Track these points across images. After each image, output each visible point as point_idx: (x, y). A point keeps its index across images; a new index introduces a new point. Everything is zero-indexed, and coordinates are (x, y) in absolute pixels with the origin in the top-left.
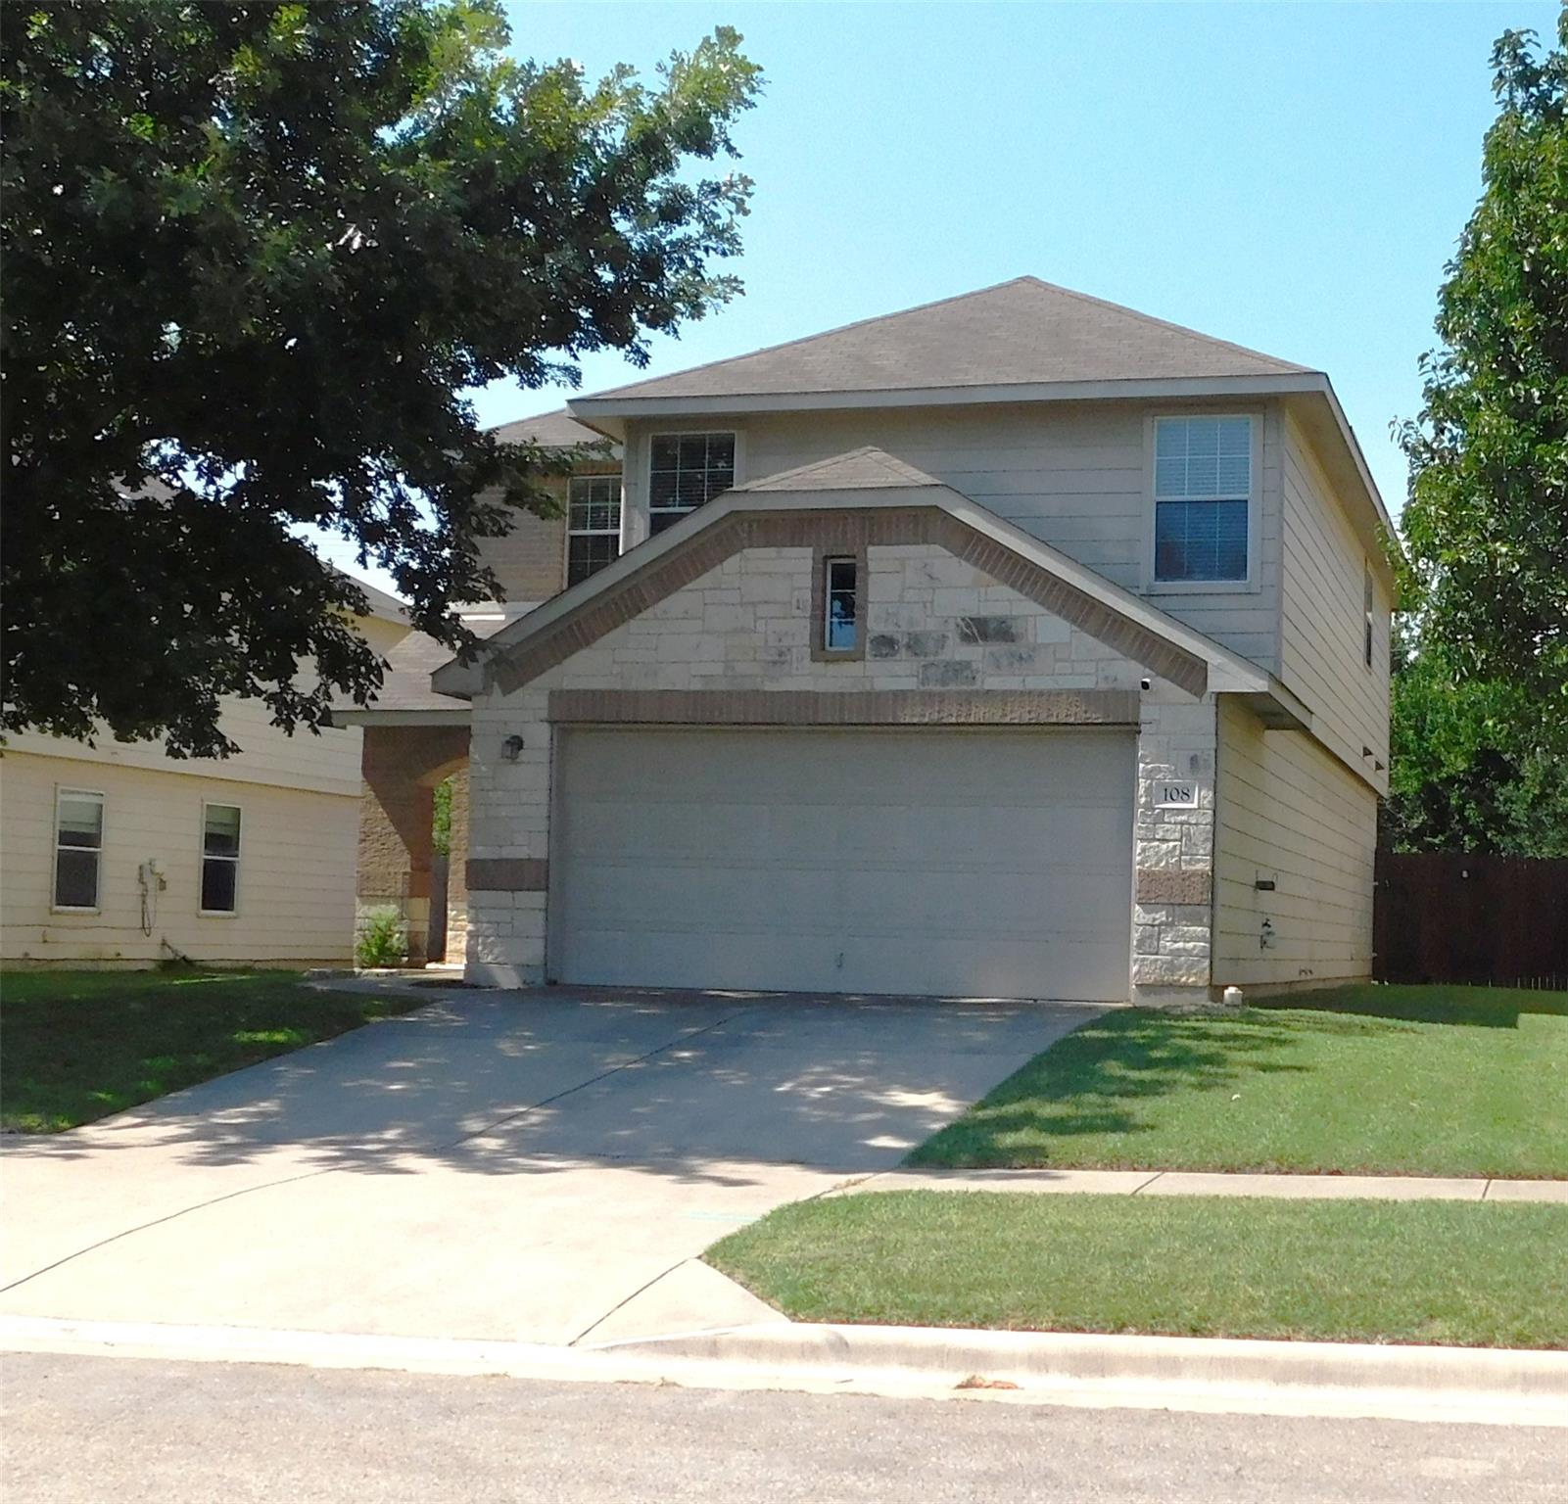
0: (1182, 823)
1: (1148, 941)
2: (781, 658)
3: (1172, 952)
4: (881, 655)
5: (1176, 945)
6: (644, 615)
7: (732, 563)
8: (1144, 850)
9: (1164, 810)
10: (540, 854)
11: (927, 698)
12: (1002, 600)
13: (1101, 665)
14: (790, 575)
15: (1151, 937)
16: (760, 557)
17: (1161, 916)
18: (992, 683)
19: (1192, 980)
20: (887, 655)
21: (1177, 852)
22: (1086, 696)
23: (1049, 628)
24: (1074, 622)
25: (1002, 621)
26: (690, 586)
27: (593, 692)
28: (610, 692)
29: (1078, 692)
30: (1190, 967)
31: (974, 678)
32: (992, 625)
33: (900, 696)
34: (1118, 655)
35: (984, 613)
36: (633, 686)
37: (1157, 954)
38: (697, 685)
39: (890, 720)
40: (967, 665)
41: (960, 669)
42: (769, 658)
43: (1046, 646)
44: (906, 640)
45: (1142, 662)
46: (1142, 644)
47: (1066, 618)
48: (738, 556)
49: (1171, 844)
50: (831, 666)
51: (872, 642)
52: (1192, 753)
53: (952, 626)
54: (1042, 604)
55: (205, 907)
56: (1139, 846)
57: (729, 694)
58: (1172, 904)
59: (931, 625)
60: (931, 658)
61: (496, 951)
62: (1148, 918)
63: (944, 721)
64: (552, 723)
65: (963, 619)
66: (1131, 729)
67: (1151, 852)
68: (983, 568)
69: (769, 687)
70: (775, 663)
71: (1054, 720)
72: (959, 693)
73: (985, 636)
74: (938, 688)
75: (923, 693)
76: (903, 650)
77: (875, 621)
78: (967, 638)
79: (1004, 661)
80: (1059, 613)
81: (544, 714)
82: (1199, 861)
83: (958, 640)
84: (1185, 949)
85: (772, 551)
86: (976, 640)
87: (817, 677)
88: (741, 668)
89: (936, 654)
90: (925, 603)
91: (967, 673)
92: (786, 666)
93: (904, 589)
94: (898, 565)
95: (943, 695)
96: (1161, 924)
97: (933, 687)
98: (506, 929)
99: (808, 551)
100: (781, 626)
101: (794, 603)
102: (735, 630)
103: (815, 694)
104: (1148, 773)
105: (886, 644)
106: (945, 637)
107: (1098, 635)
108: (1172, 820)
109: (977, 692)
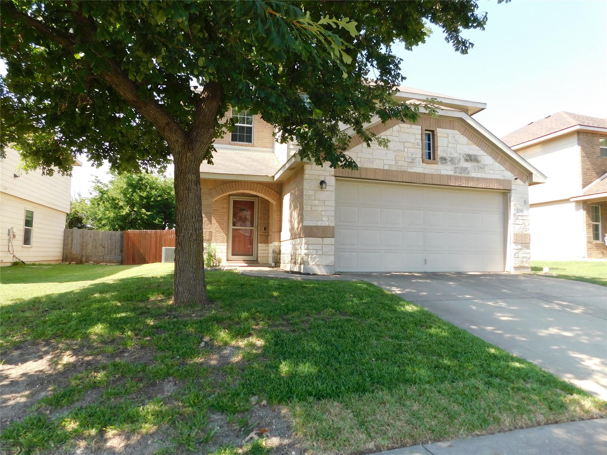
0: (523, 220)
3: (522, 257)
5: (523, 255)
7: (396, 128)
8: (514, 227)
9: (518, 215)
10: (332, 224)
11: (457, 178)
12: (475, 150)
13: (501, 172)
14: (414, 134)
15: (517, 253)
16: (405, 127)
17: (520, 247)
18: (473, 175)
19: (527, 265)
20: (444, 163)
22: (498, 181)
23: (487, 159)
24: (494, 158)
25: (475, 156)
29: (496, 180)
30: (527, 262)
31: (469, 173)
32: (473, 157)
33: (449, 177)
34: (504, 169)
35: (470, 153)
36: (365, 166)
38: (386, 168)
39: (446, 184)
40: (467, 168)
41: (465, 169)
42: (409, 161)
43: (487, 165)
44: (449, 159)
45: (511, 172)
46: (511, 167)
47: (492, 157)
48: (398, 125)
49: (520, 226)
50: (428, 165)
51: (440, 158)
52: (524, 199)
53: (462, 156)
54: (486, 152)
55: (25, 244)
57: (397, 171)
58: (522, 243)
59: (455, 155)
60: (457, 165)
61: (316, 260)
62: (516, 247)
63: (462, 185)
64: (336, 177)
65: (465, 154)
66: (509, 192)
67: (516, 228)
68: (469, 139)
69: (410, 170)
70: (411, 162)
71: (491, 187)
72: (465, 177)
73: (471, 160)
74: (460, 175)
75: (455, 176)
77: (440, 153)
78: (466, 160)
79: (477, 168)
80: (490, 155)
81: (334, 173)
82: (527, 231)
83: (464, 161)
84: (525, 256)
85: (409, 126)
86: (469, 161)
87: (424, 168)
88: (401, 163)
89: (458, 164)
90: (454, 148)
91: (467, 171)
92: (415, 164)
93: (449, 143)
94: (446, 135)
95: (461, 177)
96: (520, 249)
97: (457, 174)
98: (320, 252)
99: (420, 127)
100: (412, 150)
101: (416, 144)
102: (398, 150)
103: (424, 174)
104: (514, 206)
105: (444, 159)
106: (460, 159)
107: (500, 163)
108: (520, 218)
109: (470, 177)
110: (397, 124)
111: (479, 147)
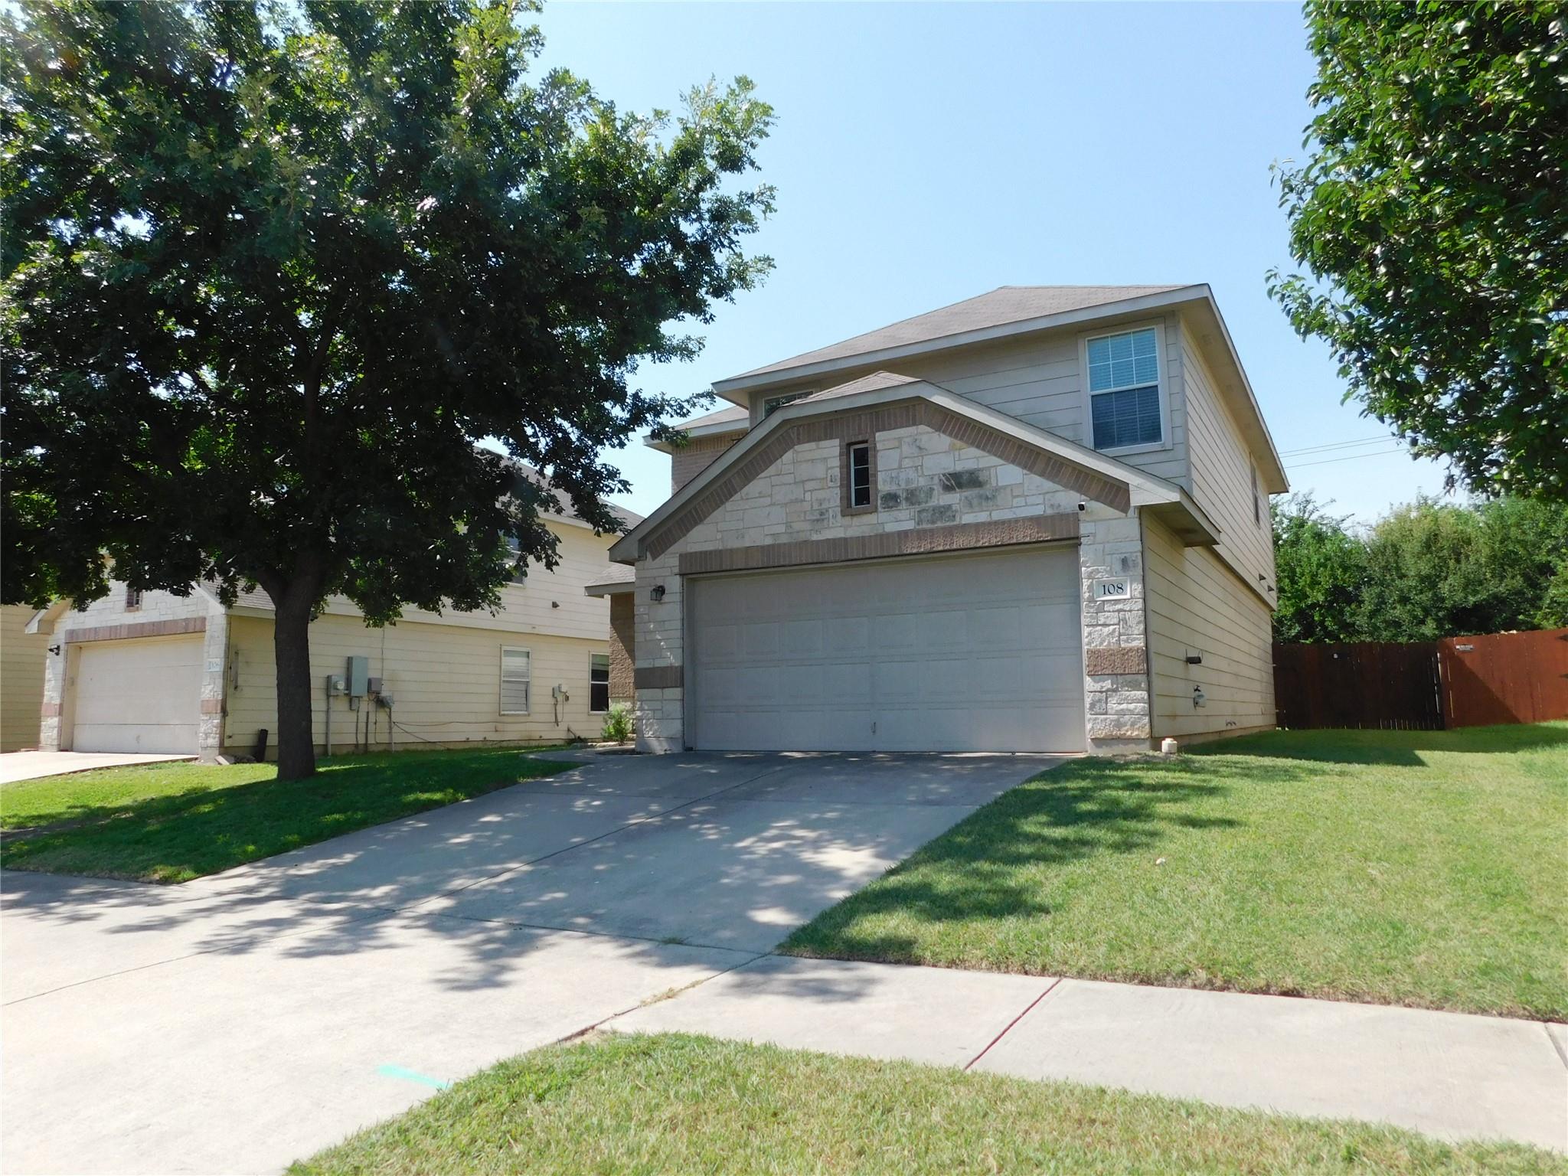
0: (1119, 611)
1: (1098, 705)
2: (822, 517)
3: (1117, 713)
4: (889, 508)
5: (1122, 707)
6: (737, 497)
7: (788, 456)
8: (1090, 634)
9: (1103, 602)
10: (678, 663)
11: (920, 534)
12: (971, 458)
13: (1047, 496)
14: (825, 459)
15: (1100, 701)
16: (805, 450)
17: (1107, 684)
18: (968, 518)
19: (1135, 733)
20: (892, 507)
21: (1117, 634)
22: (1036, 521)
23: (1007, 473)
24: (1025, 467)
25: (971, 473)
26: (762, 475)
27: (706, 552)
28: (715, 551)
29: (1031, 519)
30: (1133, 724)
31: (954, 517)
32: (965, 477)
33: (904, 535)
34: (1059, 487)
35: (959, 467)
36: (730, 546)
37: (1106, 714)
38: (768, 541)
39: (897, 552)
40: (949, 507)
41: (943, 511)
42: (815, 518)
43: (1005, 487)
44: (905, 495)
45: (1078, 491)
46: (1078, 477)
47: (1019, 465)
48: (792, 451)
49: (1112, 628)
50: (854, 518)
51: (881, 498)
52: (1123, 556)
53: (936, 480)
54: (1000, 457)
56: (1086, 631)
57: (790, 544)
58: (1116, 675)
59: (922, 482)
60: (923, 505)
61: (654, 728)
62: (1097, 687)
63: (935, 549)
64: (682, 575)
65: (944, 475)
66: (1072, 543)
67: (1096, 635)
68: (956, 437)
69: (815, 537)
70: (818, 520)
71: (1014, 541)
72: (944, 528)
73: (960, 486)
74: (929, 526)
75: (918, 532)
76: (904, 502)
77: (883, 483)
78: (948, 488)
79: (975, 502)
80: (1013, 462)
81: (676, 570)
82: (1135, 639)
83: (941, 490)
84: (1128, 710)
85: (813, 445)
86: (954, 489)
87: (846, 527)
88: (797, 526)
89: (927, 502)
90: (916, 467)
91: (949, 513)
92: (826, 522)
93: (902, 459)
94: (896, 444)
95: (931, 530)
96: (1108, 690)
97: (926, 526)
98: (659, 714)
99: (837, 442)
100: (821, 495)
101: (829, 476)
102: (792, 502)
103: (845, 539)
104: (1088, 577)
105: (892, 499)
106: (932, 490)
107: (1042, 475)
108: (1111, 609)
109: (957, 527)
110: (791, 448)
111: (983, 450)
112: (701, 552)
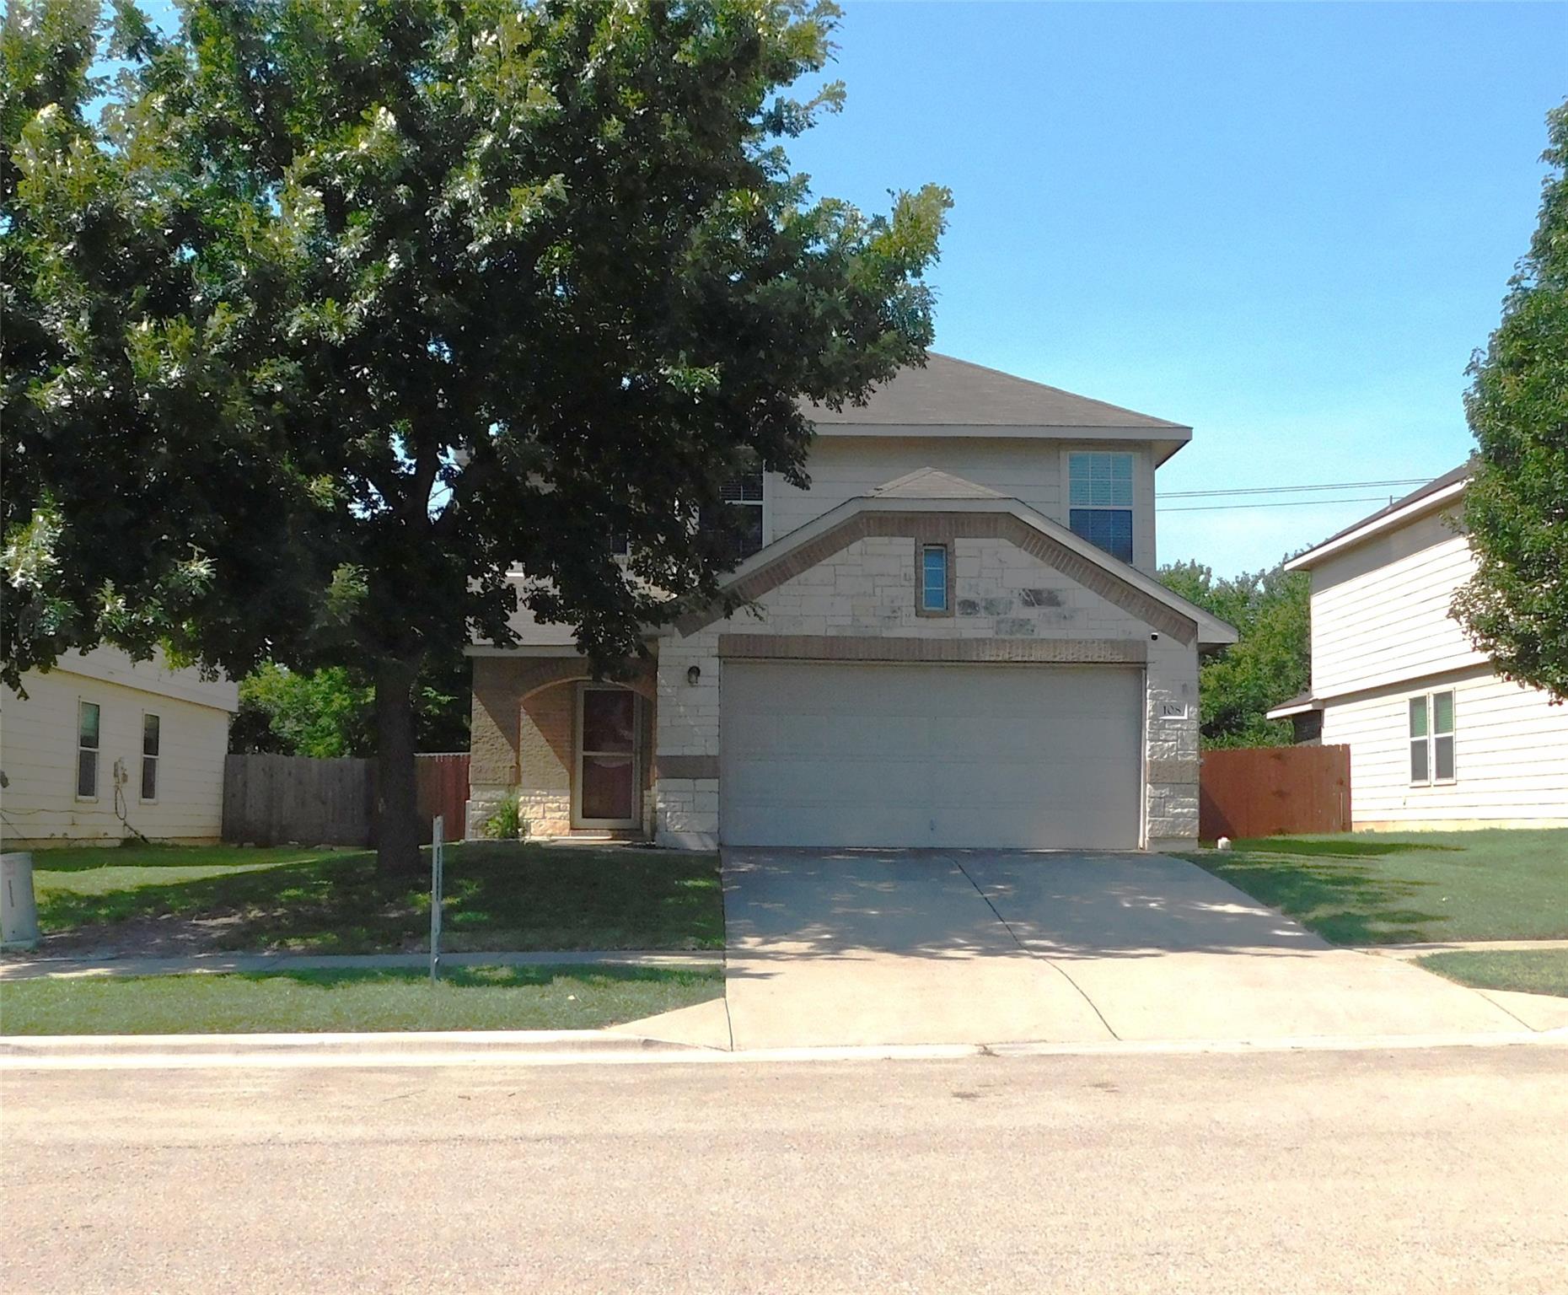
0: (1178, 729)
1: (1158, 809)
2: (893, 615)
3: (1173, 816)
4: (967, 614)
5: (1177, 811)
6: (791, 581)
7: (856, 547)
8: (1152, 747)
9: (1165, 720)
10: (714, 752)
11: (1001, 644)
12: (1048, 577)
13: (1119, 623)
14: (898, 556)
15: (1159, 806)
16: (876, 543)
17: (1166, 792)
18: (1044, 633)
19: (1187, 834)
20: (971, 614)
21: (1175, 749)
22: (1112, 643)
23: (1084, 598)
24: (1101, 595)
25: (1050, 592)
26: (824, 562)
27: (754, 637)
28: (767, 636)
29: (1106, 641)
30: (1186, 826)
31: (1033, 631)
32: (1045, 595)
33: (981, 641)
34: (1131, 617)
35: (1038, 586)
36: (785, 632)
37: (1163, 817)
38: (832, 632)
39: (975, 659)
40: (1028, 621)
41: (1022, 624)
42: (885, 614)
43: (1081, 610)
44: (984, 604)
45: (1151, 622)
46: (1147, 611)
47: (1096, 591)
48: (860, 542)
49: (1171, 744)
50: (930, 620)
51: (959, 604)
52: (1183, 683)
53: (1016, 592)
54: (1078, 581)
55: (142, 796)
56: (1148, 745)
57: (857, 638)
58: (1173, 784)
59: (1002, 594)
60: (1002, 616)
61: (680, 823)
62: (1158, 793)
63: (1014, 659)
64: (722, 657)
65: (1024, 590)
66: (1139, 669)
67: (1158, 749)
68: (1037, 555)
69: (886, 634)
70: (890, 618)
71: (1090, 660)
72: (1023, 640)
73: (1039, 602)
74: (1007, 637)
75: (997, 641)
76: (982, 611)
77: (962, 592)
78: (1028, 604)
79: (1053, 620)
80: (1091, 587)
81: (716, 651)
82: (1190, 754)
83: (1020, 604)
84: (1182, 813)
85: (886, 539)
86: (1033, 605)
87: (921, 628)
88: (865, 621)
89: (1005, 614)
90: (996, 578)
91: (1028, 627)
92: (898, 621)
93: (982, 569)
94: (977, 553)
95: (1011, 642)
96: (1166, 796)
97: (1003, 636)
98: (689, 807)
99: (912, 540)
100: (892, 592)
101: (902, 575)
102: (859, 595)
103: (921, 640)
104: (1153, 697)
105: (970, 606)
106: (1011, 603)
107: (1117, 603)
108: (1171, 727)
109: (1035, 641)
110: (859, 539)
111: (1063, 572)
112: (748, 636)
